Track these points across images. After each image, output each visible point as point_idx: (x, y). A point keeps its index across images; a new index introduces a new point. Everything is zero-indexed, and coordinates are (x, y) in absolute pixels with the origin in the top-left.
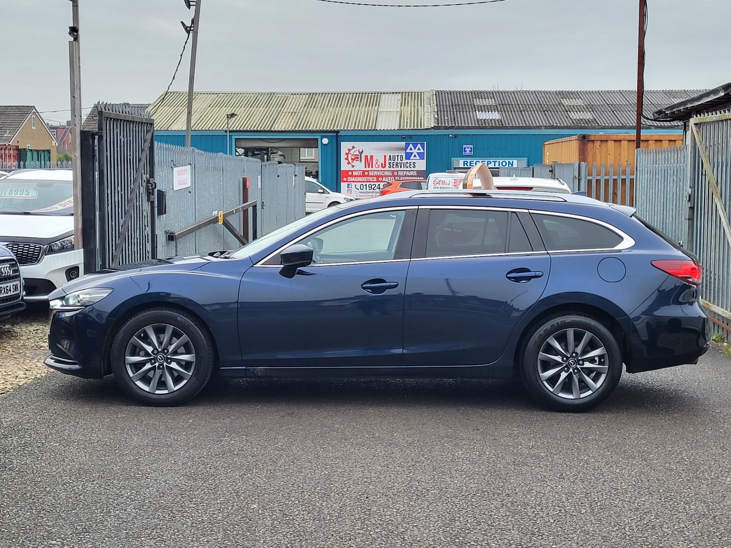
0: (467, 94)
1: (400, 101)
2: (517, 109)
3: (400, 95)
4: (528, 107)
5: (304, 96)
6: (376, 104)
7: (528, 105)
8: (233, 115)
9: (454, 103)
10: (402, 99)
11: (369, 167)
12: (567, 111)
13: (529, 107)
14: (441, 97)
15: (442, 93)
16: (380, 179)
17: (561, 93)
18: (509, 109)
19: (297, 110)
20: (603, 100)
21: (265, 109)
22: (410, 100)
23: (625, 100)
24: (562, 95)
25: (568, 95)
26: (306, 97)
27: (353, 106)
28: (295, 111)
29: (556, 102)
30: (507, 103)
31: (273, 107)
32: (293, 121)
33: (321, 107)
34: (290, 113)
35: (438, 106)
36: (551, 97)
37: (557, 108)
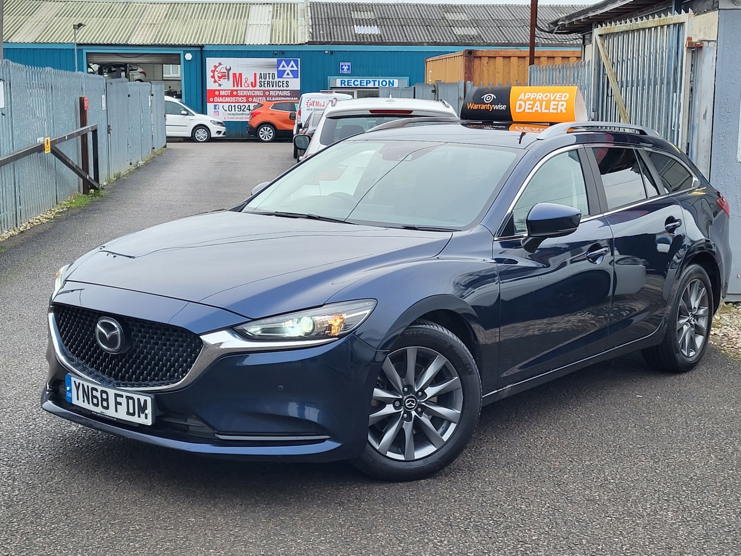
0: (344, 6)
1: (271, 13)
2: (398, 24)
3: (271, 7)
4: (409, 21)
5: (165, 6)
6: (245, 16)
7: (410, 19)
8: (80, 25)
9: (330, 16)
10: (274, 10)
11: (237, 86)
12: (450, 27)
13: (411, 21)
14: (315, 9)
15: (317, 5)
16: (250, 99)
17: (445, 7)
18: (389, 23)
19: (156, 21)
20: (488, 14)
21: (120, 20)
22: (282, 12)
23: (511, 15)
24: (446, 9)
25: (452, 9)
26: (166, 7)
27: (219, 18)
28: (154, 22)
29: (439, 16)
30: (387, 17)
31: (129, 18)
32: (152, 33)
33: (183, 18)
34: (149, 25)
35: (313, 19)
36: (433, 11)
37: (440, 23)
